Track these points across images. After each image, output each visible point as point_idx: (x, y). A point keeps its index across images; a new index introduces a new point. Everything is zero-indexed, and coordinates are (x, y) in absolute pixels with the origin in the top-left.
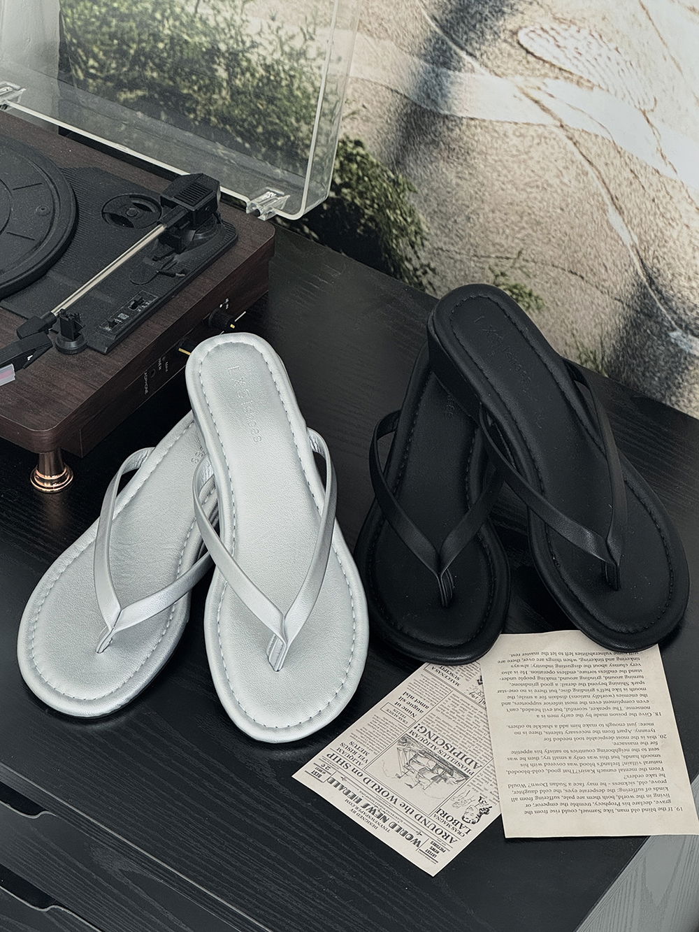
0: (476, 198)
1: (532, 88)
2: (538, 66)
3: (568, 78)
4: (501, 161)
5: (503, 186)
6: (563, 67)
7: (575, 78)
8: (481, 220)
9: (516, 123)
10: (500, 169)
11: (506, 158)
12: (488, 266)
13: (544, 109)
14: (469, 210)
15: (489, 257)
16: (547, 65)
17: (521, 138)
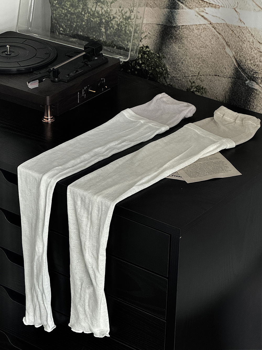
0: (185, 55)
1: (201, 11)
2: (202, 4)
3: (212, 6)
4: (192, 39)
5: (193, 49)
6: (210, 3)
7: (214, 5)
8: (186, 63)
9: (196, 25)
10: (192, 42)
11: (193, 38)
12: (189, 80)
13: (205, 18)
14: (182, 60)
15: (189, 76)
16: (205, 3)
17: (198, 30)
